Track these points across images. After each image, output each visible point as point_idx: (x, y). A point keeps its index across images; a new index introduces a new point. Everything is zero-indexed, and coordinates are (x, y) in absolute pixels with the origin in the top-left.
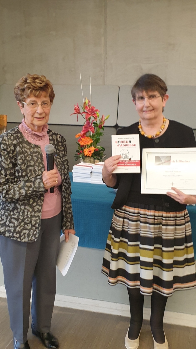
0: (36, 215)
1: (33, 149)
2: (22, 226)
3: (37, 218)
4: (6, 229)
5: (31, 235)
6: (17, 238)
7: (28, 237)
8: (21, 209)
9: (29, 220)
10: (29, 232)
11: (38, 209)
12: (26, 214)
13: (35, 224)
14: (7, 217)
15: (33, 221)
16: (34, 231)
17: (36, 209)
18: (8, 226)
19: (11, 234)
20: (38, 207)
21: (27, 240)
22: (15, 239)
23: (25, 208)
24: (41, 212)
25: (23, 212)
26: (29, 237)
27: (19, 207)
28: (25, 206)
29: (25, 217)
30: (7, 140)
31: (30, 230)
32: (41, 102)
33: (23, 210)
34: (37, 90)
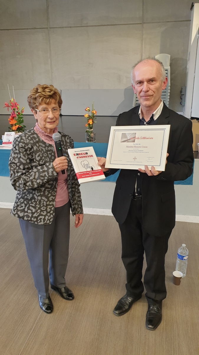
0: (51, 203)
24: (55, 201)
30: (25, 139)
32: (52, 108)
33: (40, 200)
34: (47, 98)
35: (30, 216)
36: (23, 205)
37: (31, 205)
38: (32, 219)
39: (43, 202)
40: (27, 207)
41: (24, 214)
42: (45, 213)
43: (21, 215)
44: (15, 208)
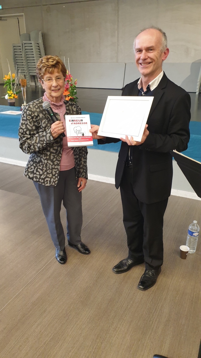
0: (55, 167)
3: (57, 170)
4: (34, 176)
5: (52, 182)
6: (42, 183)
7: (50, 183)
8: (44, 162)
9: (51, 171)
10: (51, 179)
11: (57, 163)
13: (55, 174)
14: (35, 167)
15: (53, 172)
17: (55, 163)
18: (36, 174)
19: (38, 180)
20: (57, 161)
21: (49, 185)
22: (40, 183)
23: (47, 162)
24: (60, 166)
27: (43, 161)
28: (47, 161)
29: (48, 168)
30: (32, 107)
32: (55, 77)
33: (46, 163)
34: (50, 68)
35: (38, 177)
36: (33, 167)
37: (39, 167)
38: (40, 180)
39: (49, 165)
40: (36, 169)
41: (33, 175)
42: (51, 176)
43: (31, 176)
44: (26, 170)
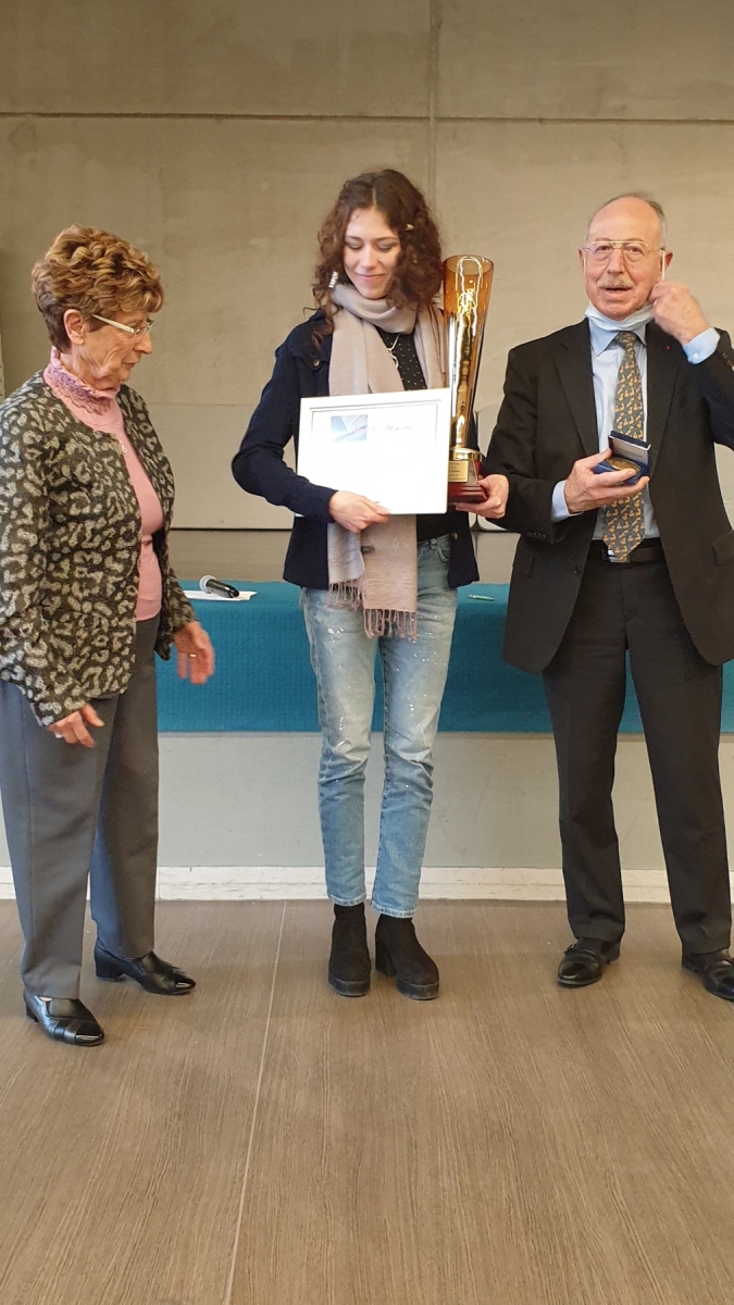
1: (101, 445)
2: (83, 657)
12: (96, 623)
16: (117, 668)
21: (99, 693)
24: (134, 615)
25: (89, 620)
26: (104, 686)
27: (76, 606)
31: (105, 666)
